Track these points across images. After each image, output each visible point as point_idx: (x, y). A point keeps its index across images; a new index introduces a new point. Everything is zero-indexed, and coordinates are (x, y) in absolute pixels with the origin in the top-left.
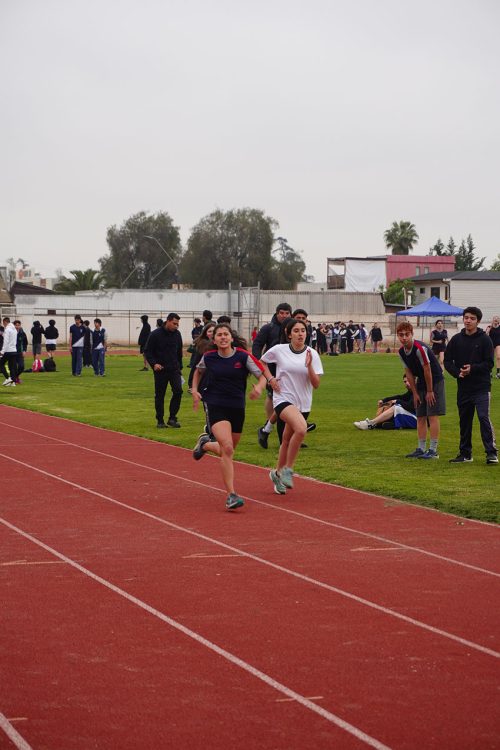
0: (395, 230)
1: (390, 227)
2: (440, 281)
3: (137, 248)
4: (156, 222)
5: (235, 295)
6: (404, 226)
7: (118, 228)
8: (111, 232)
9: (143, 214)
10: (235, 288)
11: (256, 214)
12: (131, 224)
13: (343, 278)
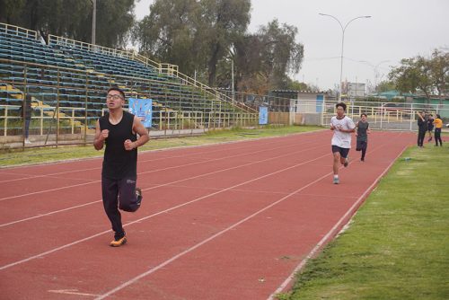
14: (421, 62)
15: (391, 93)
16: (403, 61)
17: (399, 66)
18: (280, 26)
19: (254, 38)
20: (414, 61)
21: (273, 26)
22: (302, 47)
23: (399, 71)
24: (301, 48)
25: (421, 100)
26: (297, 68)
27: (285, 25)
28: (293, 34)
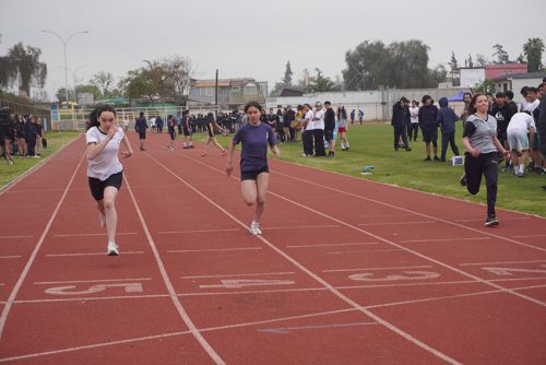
0: (530, 44)
1: (526, 42)
2: (506, 79)
3: (365, 63)
4: (375, 47)
5: (385, 93)
6: (535, 41)
7: (352, 51)
8: (348, 54)
9: (366, 42)
10: (385, 89)
11: (418, 43)
12: (360, 49)
13: (459, 79)
14: (145, 72)
15: (120, 99)
16: (130, 72)
17: (126, 76)
18: (25, 49)
19: (2, 59)
20: (140, 72)
21: (17, 50)
22: (45, 65)
23: (127, 81)
24: (44, 67)
25: (146, 104)
26: (42, 83)
27: (29, 47)
28: (37, 55)
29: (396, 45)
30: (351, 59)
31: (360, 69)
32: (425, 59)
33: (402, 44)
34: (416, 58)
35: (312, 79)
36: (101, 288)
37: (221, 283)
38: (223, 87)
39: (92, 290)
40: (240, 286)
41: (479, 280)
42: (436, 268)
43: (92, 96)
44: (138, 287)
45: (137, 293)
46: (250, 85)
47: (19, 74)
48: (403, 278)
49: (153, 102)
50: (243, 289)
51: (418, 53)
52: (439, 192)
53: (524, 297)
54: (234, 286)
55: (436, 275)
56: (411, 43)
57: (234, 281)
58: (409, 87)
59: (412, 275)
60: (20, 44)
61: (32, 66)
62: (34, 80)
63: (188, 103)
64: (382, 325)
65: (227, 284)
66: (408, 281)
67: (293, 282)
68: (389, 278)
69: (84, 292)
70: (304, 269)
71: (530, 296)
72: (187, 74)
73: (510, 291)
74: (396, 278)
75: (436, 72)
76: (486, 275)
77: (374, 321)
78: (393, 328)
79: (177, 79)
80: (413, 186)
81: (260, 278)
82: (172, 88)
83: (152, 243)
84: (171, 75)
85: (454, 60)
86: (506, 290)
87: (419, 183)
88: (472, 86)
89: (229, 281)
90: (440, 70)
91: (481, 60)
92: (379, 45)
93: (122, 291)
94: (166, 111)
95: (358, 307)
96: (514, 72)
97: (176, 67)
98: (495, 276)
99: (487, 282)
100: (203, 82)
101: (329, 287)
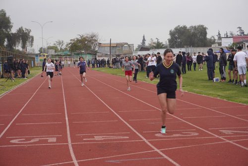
2: (243, 43)
3: (178, 35)
4: (183, 28)
5: (187, 49)
7: (173, 30)
8: (170, 31)
9: (179, 26)
10: (187, 47)
11: (202, 26)
12: (176, 29)
13: (221, 43)
14: (78, 40)
15: (67, 52)
16: (71, 40)
17: (70, 42)
18: (24, 30)
19: (14, 34)
20: (75, 40)
21: (20, 30)
23: (70, 44)
24: (32, 38)
25: (78, 54)
26: (32, 45)
27: (26, 29)
28: (29, 32)
29: (192, 27)
30: (172, 34)
31: (176, 38)
32: (206, 33)
33: (195, 27)
34: (201, 33)
35: (154, 43)
36: (37, 140)
37: (94, 138)
38: (113, 47)
39: (32, 141)
40: (103, 139)
41: (217, 136)
42: (198, 131)
43: (54, 51)
44: (54, 140)
45: (54, 143)
46: (126, 45)
47: (21, 41)
48: (181, 135)
49: (82, 54)
50: (104, 140)
51: (202, 31)
52: (206, 94)
53: (237, 145)
54: (100, 139)
55: (196, 134)
56: (199, 26)
57: (100, 137)
58: (198, 46)
59: (186, 134)
60: (22, 27)
61: (27, 37)
62: (28, 44)
63: (98, 54)
64: (166, 159)
65: (97, 138)
66: (183, 137)
67: (128, 137)
68: (174, 135)
69: (28, 142)
70: (135, 131)
71: (240, 144)
72: (97, 41)
73: (231, 142)
74: (177, 135)
75: (211, 40)
76: (221, 134)
77: (163, 157)
78: (171, 160)
79: (93, 43)
80: (194, 92)
81: (113, 135)
82: (90, 47)
83: (67, 119)
84: (90, 41)
85: (219, 34)
86: (229, 141)
87: (198, 90)
88: (227, 46)
89: (98, 137)
90: (212, 38)
91: (231, 34)
92: (185, 27)
93: (46, 141)
94: (88, 58)
95: (156, 150)
96: (246, 39)
97: (92, 37)
98: (225, 134)
99: (220, 137)
100: (104, 44)
101: (145, 140)
